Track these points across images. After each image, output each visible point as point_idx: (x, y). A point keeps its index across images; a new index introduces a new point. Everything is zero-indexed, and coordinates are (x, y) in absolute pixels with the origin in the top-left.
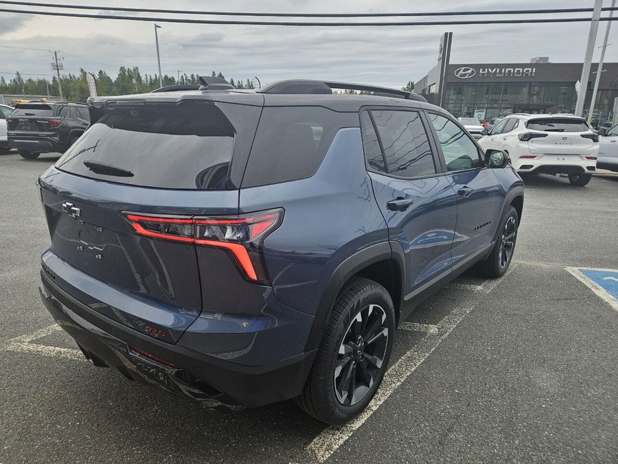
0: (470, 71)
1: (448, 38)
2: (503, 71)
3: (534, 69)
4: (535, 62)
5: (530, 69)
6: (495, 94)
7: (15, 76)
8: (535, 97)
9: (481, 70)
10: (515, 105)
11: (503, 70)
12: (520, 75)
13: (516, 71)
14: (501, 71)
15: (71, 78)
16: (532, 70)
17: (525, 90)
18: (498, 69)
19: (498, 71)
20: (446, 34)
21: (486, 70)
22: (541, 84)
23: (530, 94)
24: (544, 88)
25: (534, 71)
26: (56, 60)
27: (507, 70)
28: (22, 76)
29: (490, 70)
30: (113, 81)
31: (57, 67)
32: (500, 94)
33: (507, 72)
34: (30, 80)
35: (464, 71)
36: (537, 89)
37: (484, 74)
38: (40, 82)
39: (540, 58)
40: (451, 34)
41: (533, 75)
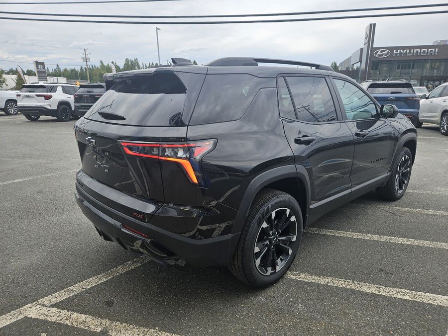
0: (386, 52)
1: (372, 27)
2: (412, 52)
3: (437, 49)
4: (436, 44)
5: (433, 50)
6: (405, 69)
7: (55, 67)
8: (435, 71)
9: (395, 51)
10: (422, 77)
11: (412, 50)
12: (426, 54)
13: (422, 51)
14: (410, 51)
15: (92, 67)
16: (435, 50)
17: (428, 65)
18: (408, 50)
19: (408, 52)
20: (371, 25)
21: (399, 50)
22: (440, 60)
23: (432, 68)
24: (444, 64)
25: (437, 51)
26: (86, 55)
27: (415, 50)
28: (60, 67)
29: (401, 50)
30: (121, 69)
31: (86, 60)
32: (410, 68)
33: (415, 52)
34: (65, 70)
35: (381, 52)
36: (437, 64)
37: (397, 54)
38: (72, 71)
39: (441, 41)
40: (375, 25)
41: (436, 54)
